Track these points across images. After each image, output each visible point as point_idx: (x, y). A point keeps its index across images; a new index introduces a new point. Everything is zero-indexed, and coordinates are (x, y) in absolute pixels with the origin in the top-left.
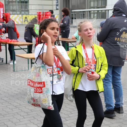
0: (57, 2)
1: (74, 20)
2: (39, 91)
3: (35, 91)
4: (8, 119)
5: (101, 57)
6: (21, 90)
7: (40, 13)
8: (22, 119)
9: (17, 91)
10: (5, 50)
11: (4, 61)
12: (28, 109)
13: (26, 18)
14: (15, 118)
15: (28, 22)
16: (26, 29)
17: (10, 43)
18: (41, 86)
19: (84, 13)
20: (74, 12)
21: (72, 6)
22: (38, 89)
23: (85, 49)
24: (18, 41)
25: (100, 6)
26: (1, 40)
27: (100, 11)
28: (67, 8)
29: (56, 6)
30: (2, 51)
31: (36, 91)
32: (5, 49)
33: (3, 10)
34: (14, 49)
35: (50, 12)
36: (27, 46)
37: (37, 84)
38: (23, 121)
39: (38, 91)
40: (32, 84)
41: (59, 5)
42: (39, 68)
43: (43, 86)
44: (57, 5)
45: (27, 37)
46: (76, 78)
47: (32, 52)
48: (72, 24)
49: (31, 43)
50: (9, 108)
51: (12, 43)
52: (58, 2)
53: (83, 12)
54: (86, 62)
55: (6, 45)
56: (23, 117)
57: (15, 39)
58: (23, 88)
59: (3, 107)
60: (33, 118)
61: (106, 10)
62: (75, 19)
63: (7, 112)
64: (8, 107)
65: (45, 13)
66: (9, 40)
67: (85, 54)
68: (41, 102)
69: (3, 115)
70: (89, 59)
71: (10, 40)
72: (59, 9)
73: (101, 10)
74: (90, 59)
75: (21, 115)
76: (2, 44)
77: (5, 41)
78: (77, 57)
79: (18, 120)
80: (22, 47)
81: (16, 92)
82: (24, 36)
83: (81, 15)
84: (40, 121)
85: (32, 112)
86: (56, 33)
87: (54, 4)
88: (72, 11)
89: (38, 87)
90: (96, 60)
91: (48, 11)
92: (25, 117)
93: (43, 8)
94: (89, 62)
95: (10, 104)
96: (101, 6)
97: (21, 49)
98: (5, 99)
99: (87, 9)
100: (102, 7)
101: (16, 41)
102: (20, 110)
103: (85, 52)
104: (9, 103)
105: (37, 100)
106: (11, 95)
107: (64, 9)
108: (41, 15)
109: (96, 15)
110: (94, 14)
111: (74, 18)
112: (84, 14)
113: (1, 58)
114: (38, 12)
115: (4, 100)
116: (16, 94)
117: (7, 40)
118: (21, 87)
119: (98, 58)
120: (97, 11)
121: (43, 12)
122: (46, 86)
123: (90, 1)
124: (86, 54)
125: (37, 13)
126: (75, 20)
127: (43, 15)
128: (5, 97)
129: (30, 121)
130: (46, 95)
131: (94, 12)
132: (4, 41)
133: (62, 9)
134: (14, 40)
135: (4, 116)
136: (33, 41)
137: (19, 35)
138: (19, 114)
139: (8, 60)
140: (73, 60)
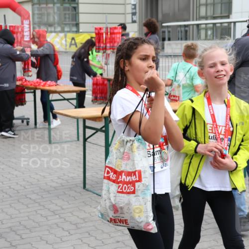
0: (133, 7)
1: (166, 42)
2: (128, 191)
3: (119, 190)
4: (39, 236)
5: (243, 124)
6: (63, 179)
7: (100, 29)
8: (67, 236)
9: (57, 181)
10: (33, 102)
11: (30, 124)
12: (78, 217)
13: (73, 39)
14: (52, 233)
15: (76, 46)
16: (73, 61)
17: (42, 87)
18: (134, 178)
19: (187, 29)
20: (168, 27)
21: (163, 15)
22: (125, 185)
23: (210, 106)
24: (58, 85)
25: (218, 14)
26: (26, 83)
27: (219, 25)
28: (154, 20)
29: (131, 15)
30: (27, 103)
31: (121, 189)
32: (33, 99)
33: (30, 25)
34: (50, 99)
35: (120, 26)
36: (75, 94)
37: (125, 175)
38: (68, 240)
39: (125, 190)
40: (113, 177)
41: (137, 14)
42: (132, 142)
43: (138, 179)
44: (134, 14)
45: (75, 76)
46: (190, 162)
47: (85, 105)
48: (164, 51)
49: (82, 89)
50: (41, 215)
51: (47, 88)
52: (135, 8)
53: (185, 26)
54: (211, 131)
55: (35, 93)
56: (67, 233)
57: (52, 81)
58: (68, 176)
59: (28, 212)
60: (87, 235)
61: (231, 22)
62: (169, 39)
63: (37, 223)
64: (38, 212)
65: (111, 29)
66: (40, 83)
67: (211, 115)
68: (131, 213)
69: (28, 229)
70: (218, 127)
71: (43, 83)
72: (137, 21)
73: (221, 23)
74: (220, 126)
75: (63, 229)
76: (26, 91)
77: (33, 84)
78: (193, 121)
79: (58, 237)
80: (67, 96)
81: (54, 184)
82: (69, 75)
83: (181, 32)
84: (100, 240)
85: (86, 222)
86: (151, 67)
87: (127, 12)
88: (164, 25)
89: (126, 182)
90: (231, 129)
91: (116, 25)
92: (72, 232)
93: (106, 20)
94: (218, 133)
95: (42, 208)
96: (221, 13)
97: (65, 99)
98: (34, 197)
99: (193, 20)
100: (222, 17)
101: (54, 83)
102: (62, 218)
103: (211, 111)
104: (41, 205)
105: (122, 208)
106: (44, 190)
107: (147, 21)
108: (103, 34)
109: (209, 32)
110: (206, 29)
111: (167, 39)
112: (186, 32)
113: (26, 117)
114: (97, 27)
115: (30, 198)
116: (54, 187)
117: (37, 82)
118: (64, 175)
119: (237, 125)
120: (211, 25)
121: (107, 28)
122: (143, 180)
123: (200, 5)
124: (213, 116)
125: (96, 29)
126: (169, 42)
127: (107, 34)
128: (33, 192)
129: (82, 240)
130: (143, 198)
131: (206, 26)
132: (31, 85)
133: (144, 22)
134: (49, 82)
135: (30, 231)
136: (86, 84)
137: (61, 73)
138: (59, 227)
139: (38, 121)
140: (185, 125)
